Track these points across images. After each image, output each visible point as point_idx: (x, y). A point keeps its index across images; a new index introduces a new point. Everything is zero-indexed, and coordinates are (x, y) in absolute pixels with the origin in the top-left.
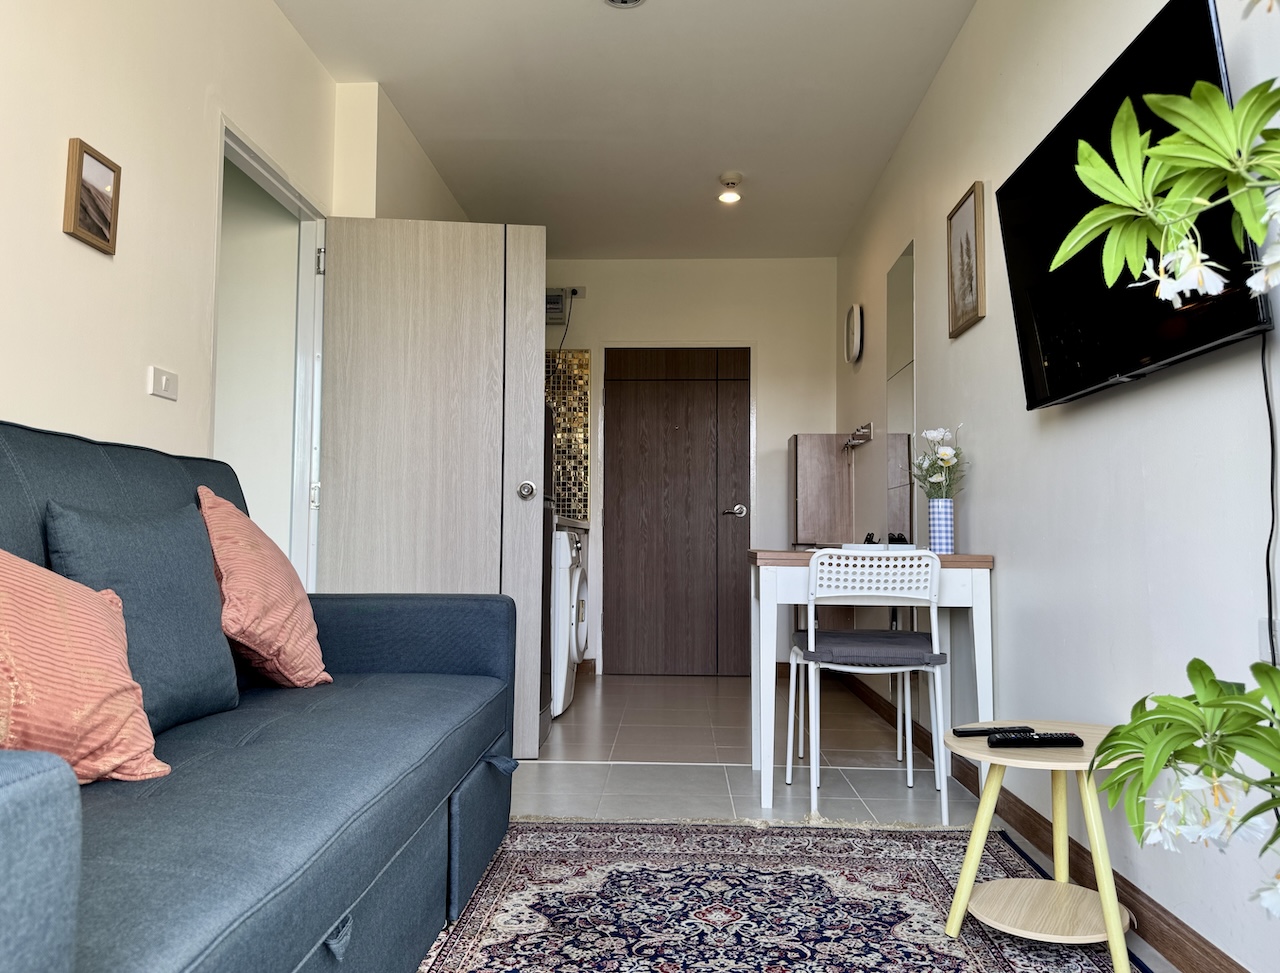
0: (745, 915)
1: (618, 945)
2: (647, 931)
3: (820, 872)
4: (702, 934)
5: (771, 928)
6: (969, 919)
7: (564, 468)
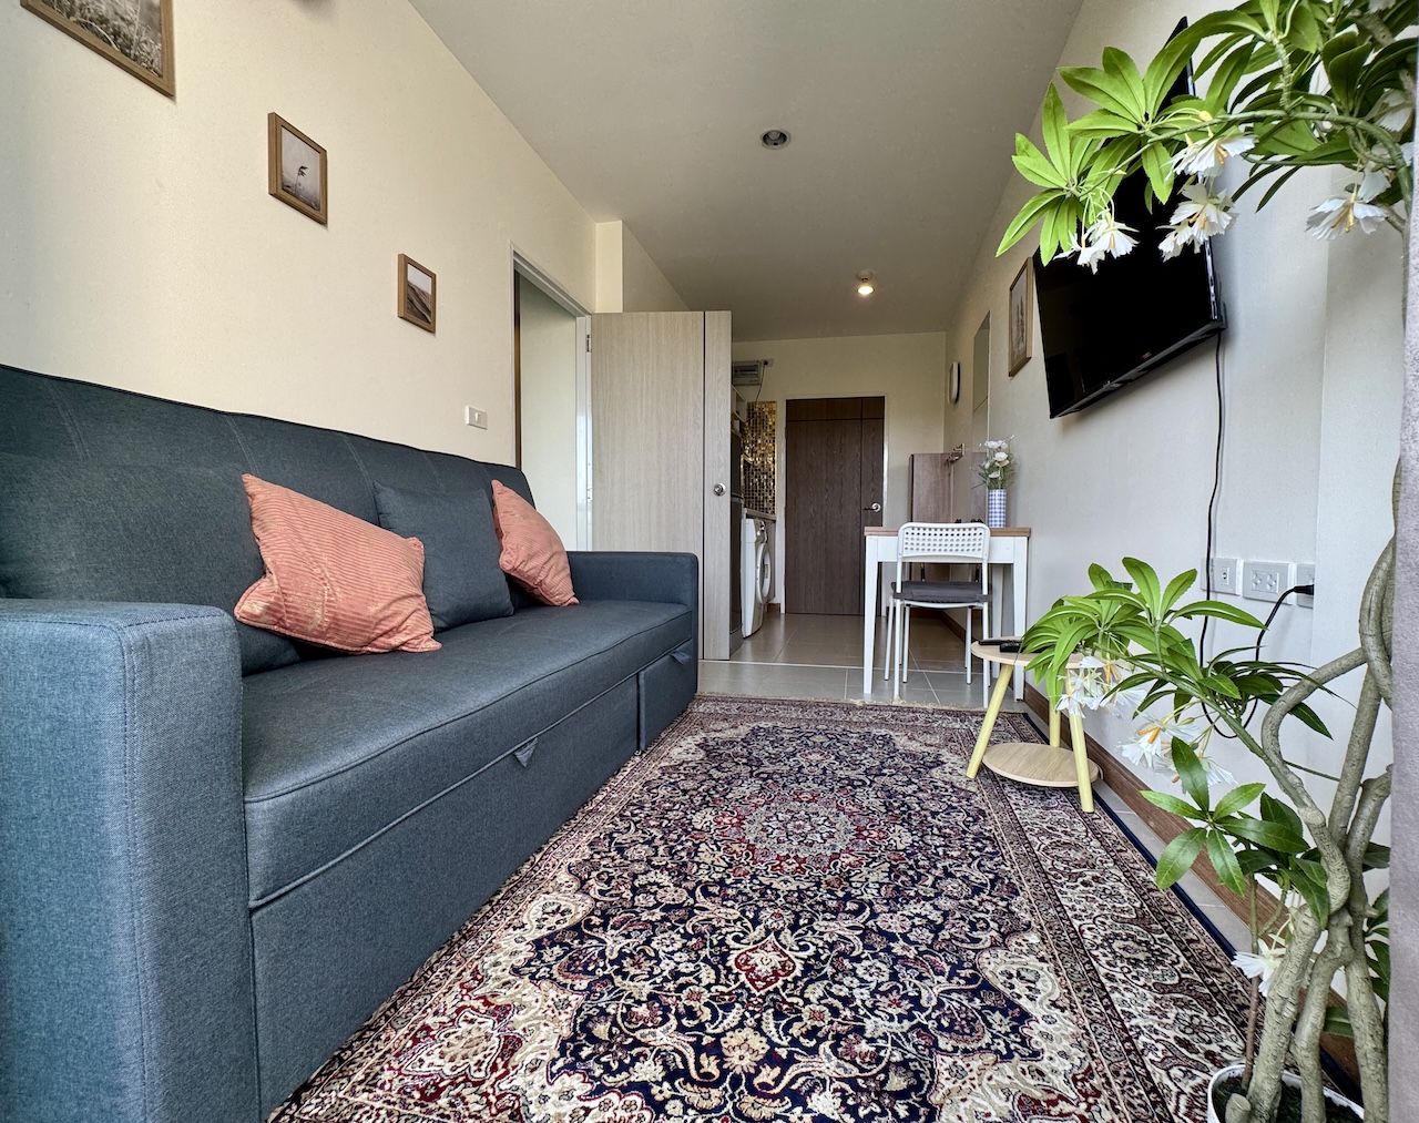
0: (833, 757)
1: (745, 771)
2: (766, 762)
3: (891, 733)
4: (802, 767)
5: (848, 766)
6: (982, 768)
7: (759, 480)
